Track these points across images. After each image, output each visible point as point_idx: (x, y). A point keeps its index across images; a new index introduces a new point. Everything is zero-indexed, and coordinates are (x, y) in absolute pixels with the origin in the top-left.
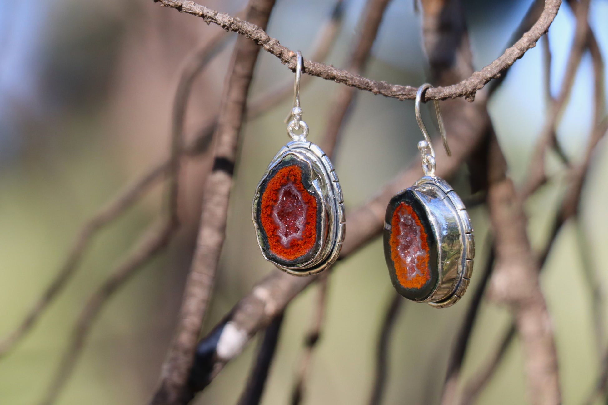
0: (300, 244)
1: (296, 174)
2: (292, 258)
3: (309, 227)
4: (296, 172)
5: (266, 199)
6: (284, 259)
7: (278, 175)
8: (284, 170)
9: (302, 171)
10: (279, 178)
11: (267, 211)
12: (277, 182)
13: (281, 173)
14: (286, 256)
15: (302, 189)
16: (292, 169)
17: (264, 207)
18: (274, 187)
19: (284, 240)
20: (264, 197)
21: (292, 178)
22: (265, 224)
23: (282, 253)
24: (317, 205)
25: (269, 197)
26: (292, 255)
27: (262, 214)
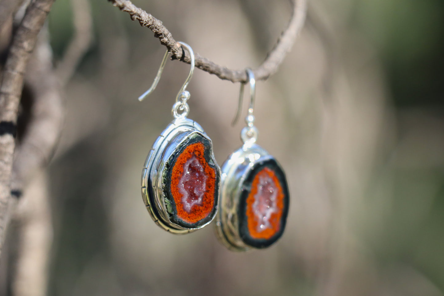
0: (201, 209)
1: (200, 150)
2: (195, 221)
3: (209, 195)
4: (200, 148)
5: (175, 172)
6: (189, 223)
7: (185, 151)
8: (190, 147)
9: (205, 147)
10: (187, 154)
11: (176, 182)
12: (185, 157)
13: (188, 150)
14: (190, 220)
15: (204, 162)
16: (197, 146)
17: (174, 178)
18: (182, 161)
19: (188, 206)
20: (174, 170)
21: (197, 153)
22: (174, 193)
23: (187, 217)
24: (215, 176)
25: (178, 170)
26: (195, 218)
27: (172, 184)
